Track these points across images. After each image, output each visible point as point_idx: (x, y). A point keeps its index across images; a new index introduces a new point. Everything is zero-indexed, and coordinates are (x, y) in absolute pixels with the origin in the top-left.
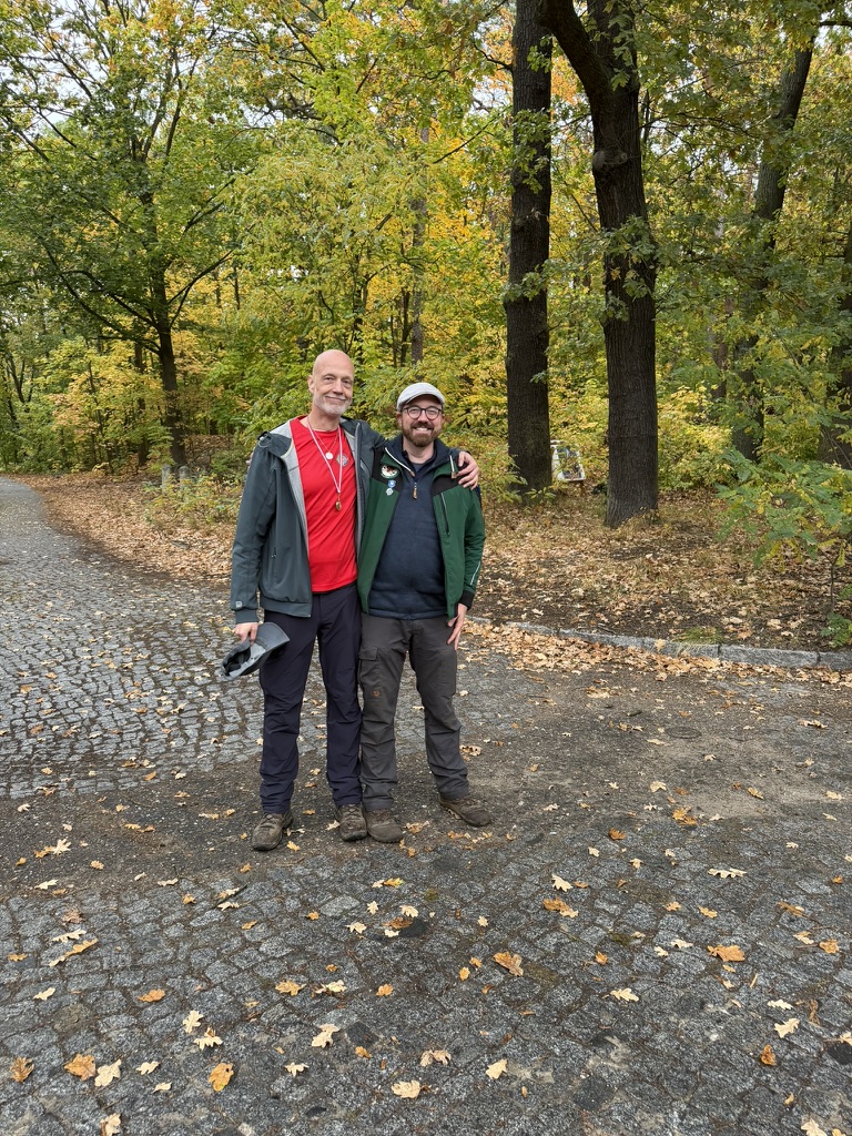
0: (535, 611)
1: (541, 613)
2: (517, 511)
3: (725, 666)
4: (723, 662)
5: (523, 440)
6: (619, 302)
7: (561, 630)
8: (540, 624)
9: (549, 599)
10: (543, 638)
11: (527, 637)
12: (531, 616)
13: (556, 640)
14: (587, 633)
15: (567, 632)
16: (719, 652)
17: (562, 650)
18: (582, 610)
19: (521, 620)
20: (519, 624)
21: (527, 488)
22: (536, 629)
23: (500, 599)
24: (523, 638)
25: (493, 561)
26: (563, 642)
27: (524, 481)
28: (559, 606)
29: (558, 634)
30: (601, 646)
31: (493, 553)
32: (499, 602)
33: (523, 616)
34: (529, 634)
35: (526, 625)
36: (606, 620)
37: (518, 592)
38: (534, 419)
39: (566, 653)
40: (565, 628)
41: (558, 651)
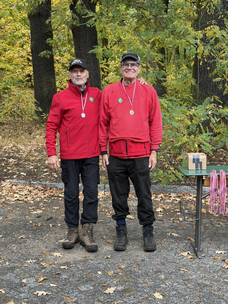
0: (22, 173)
1: (25, 174)
2: (38, 126)
3: (106, 194)
4: (106, 193)
5: (41, 88)
6: (75, 16)
7: (32, 182)
8: (22, 180)
9: (32, 167)
10: (22, 187)
11: (14, 187)
12: (19, 176)
13: (28, 187)
14: (44, 183)
15: (35, 183)
16: (105, 188)
17: (30, 192)
18: (46, 172)
19: (13, 179)
20: (11, 180)
21: (41, 113)
22: (19, 183)
23: (6, 168)
24: (11, 187)
25: (13, 150)
26: (32, 188)
27: (40, 109)
28: (36, 170)
29: (30, 184)
30: (50, 189)
31: (14, 146)
32: (5, 170)
33: (15, 177)
34: (15, 185)
35: (15, 181)
36: (56, 176)
37: (17, 165)
38: (47, 77)
39: (32, 193)
40: (34, 181)
41: (28, 193)
